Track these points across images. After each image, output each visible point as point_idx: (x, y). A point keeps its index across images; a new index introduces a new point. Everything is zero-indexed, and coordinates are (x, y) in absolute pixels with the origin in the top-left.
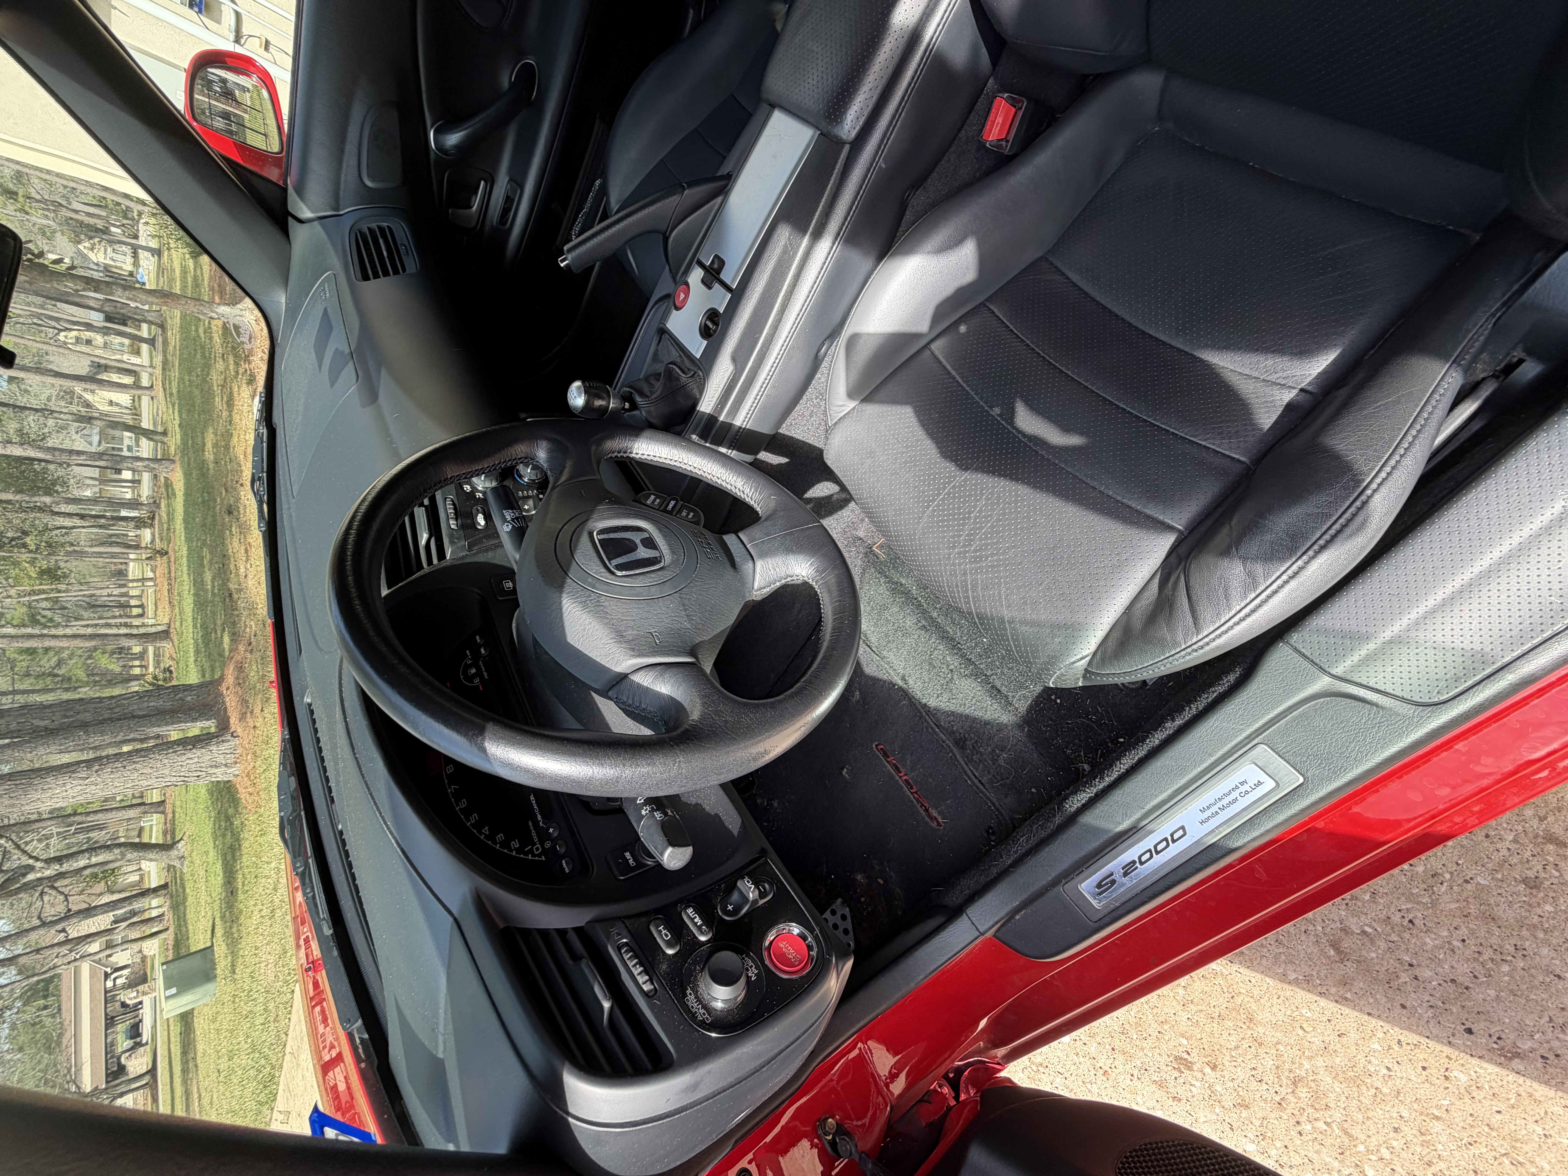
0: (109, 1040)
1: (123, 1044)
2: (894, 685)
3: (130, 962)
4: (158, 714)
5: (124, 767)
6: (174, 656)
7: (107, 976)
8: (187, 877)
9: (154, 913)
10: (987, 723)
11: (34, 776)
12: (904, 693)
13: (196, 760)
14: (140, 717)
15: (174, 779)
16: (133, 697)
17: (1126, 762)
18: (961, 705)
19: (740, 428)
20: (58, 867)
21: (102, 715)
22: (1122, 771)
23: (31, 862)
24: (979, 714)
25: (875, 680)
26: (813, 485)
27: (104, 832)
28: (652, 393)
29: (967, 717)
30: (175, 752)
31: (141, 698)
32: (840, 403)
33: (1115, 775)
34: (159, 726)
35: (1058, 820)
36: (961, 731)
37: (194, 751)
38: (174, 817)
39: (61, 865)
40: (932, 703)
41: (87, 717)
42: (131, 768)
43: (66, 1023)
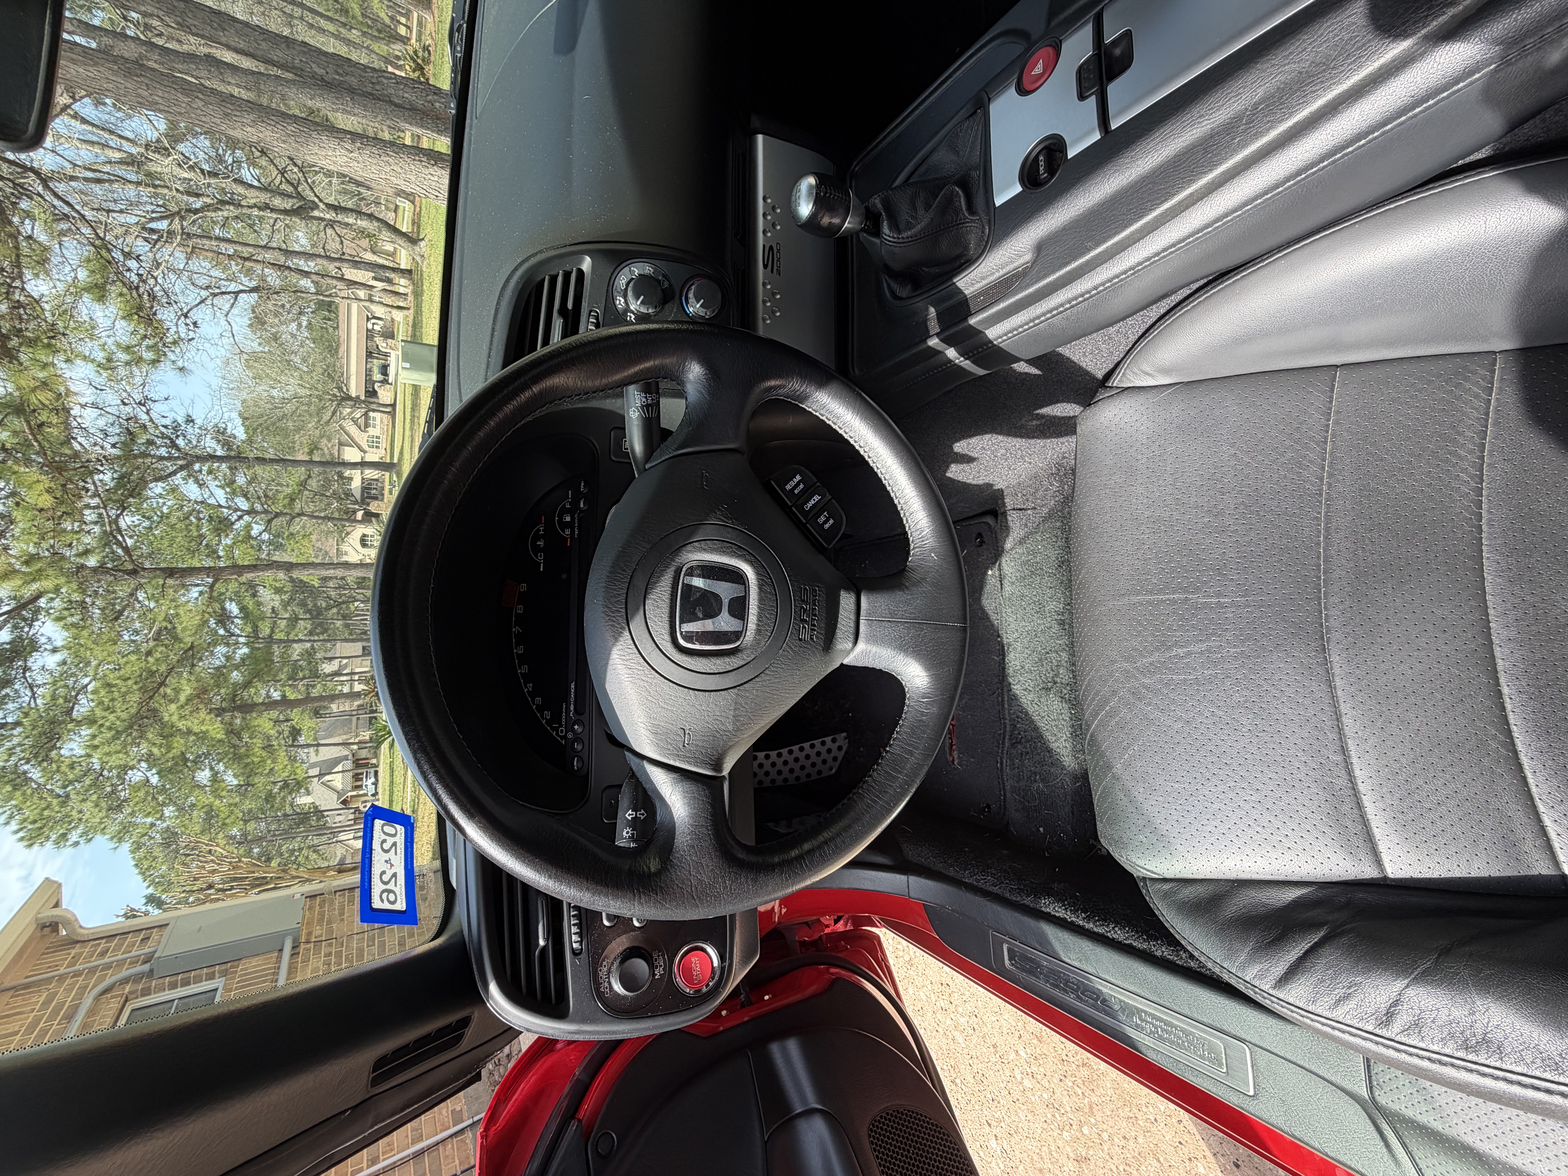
0: (368, 366)
1: (377, 377)
2: (999, 636)
3: (383, 317)
4: (410, 110)
5: (380, 156)
6: (433, 34)
7: (368, 319)
8: (425, 275)
9: (402, 290)
10: (1050, 751)
11: (312, 128)
12: (1002, 652)
13: (436, 179)
14: (396, 105)
15: (418, 189)
16: (391, 78)
17: (1118, 934)
18: (1039, 715)
19: (991, 342)
20: (334, 215)
21: (366, 87)
22: (1109, 934)
23: (316, 200)
24: (1048, 736)
25: (985, 617)
26: (1058, 402)
27: (370, 193)
28: (909, 227)
29: (1036, 729)
30: (421, 161)
31: (397, 83)
32: (1147, 369)
33: (1100, 930)
34: (411, 124)
35: (1028, 901)
36: (1022, 733)
37: (435, 167)
38: (420, 211)
39: (337, 214)
40: (1017, 689)
41: (353, 81)
42: (385, 159)
43: (341, 339)
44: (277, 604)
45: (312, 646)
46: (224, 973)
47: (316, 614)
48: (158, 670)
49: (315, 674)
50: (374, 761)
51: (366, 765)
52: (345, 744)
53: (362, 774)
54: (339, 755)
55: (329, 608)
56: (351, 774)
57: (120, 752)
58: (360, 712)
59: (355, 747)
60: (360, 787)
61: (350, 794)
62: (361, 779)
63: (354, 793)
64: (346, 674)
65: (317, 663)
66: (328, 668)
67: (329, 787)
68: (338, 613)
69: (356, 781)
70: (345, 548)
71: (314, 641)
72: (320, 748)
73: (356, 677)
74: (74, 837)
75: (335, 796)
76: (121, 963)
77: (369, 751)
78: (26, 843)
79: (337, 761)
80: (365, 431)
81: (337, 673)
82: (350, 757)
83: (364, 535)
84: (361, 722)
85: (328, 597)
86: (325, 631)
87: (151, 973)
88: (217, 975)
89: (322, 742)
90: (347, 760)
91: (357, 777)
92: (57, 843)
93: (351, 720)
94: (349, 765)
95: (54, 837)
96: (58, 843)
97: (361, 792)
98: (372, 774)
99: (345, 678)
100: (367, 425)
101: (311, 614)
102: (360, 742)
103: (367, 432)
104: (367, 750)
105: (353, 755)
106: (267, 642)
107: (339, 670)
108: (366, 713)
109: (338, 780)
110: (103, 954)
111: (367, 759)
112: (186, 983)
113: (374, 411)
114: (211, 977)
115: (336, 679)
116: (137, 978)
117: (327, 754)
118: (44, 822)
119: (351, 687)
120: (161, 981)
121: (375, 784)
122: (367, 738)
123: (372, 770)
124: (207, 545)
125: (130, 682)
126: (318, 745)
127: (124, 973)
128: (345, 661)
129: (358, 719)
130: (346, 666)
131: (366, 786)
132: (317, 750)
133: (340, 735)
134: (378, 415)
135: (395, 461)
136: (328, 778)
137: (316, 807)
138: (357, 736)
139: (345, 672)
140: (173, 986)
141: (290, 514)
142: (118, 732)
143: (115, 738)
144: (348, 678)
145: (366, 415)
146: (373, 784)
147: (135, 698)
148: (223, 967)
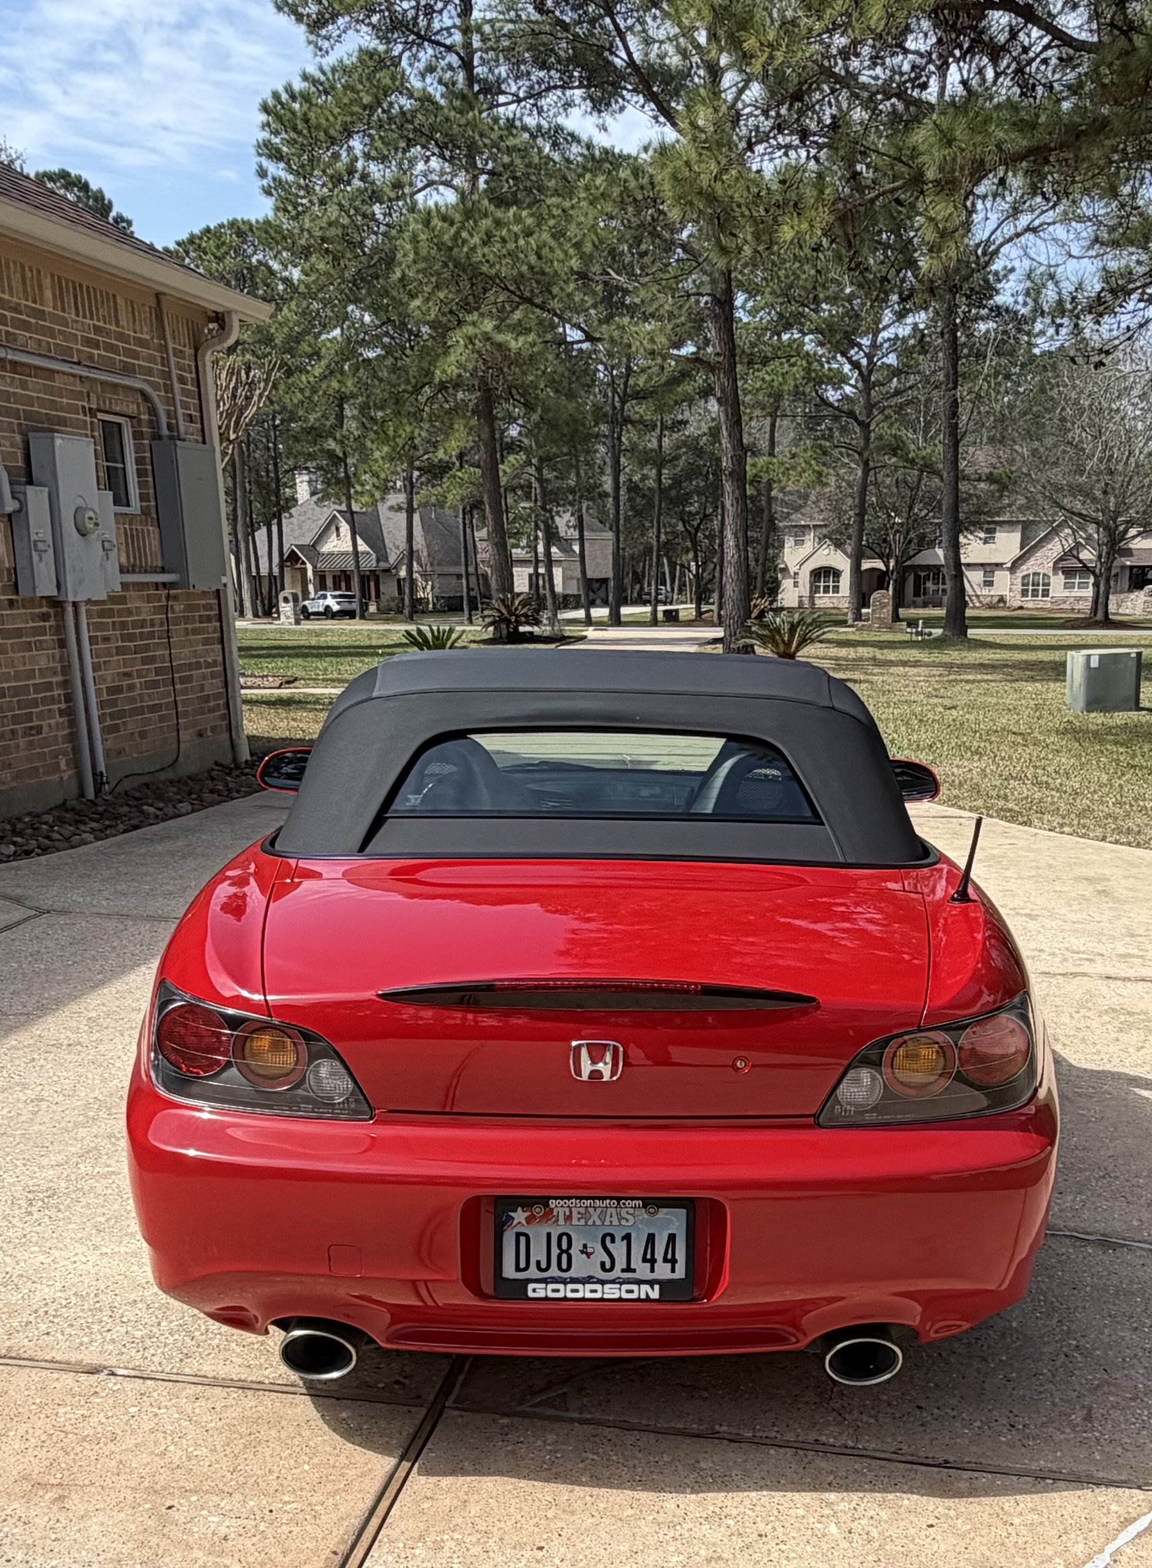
44: (690, 430)
45: (606, 495)
46: (145, 512)
47: (673, 497)
48: (553, 297)
49: (551, 498)
50: (372, 608)
51: (365, 593)
52: (411, 553)
53: (348, 588)
54: (389, 544)
55: (685, 518)
56: (350, 565)
57: (416, 253)
58: (473, 579)
59: (403, 573)
60: (322, 585)
61: (309, 567)
62: (336, 587)
63: (310, 574)
64: (548, 553)
65: (572, 504)
66: (564, 522)
67: (327, 528)
68: (675, 534)
69: (334, 577)
70: (810, 540)
71: (617, 498)
72: (404, 515)
73: (541, 570)
74: (276, 169)
75: (307, 540)
76: (171, 401)
77: (393, 599)
78: (271, 102)
79: (377, 541)
80: (1055, 569)
81: (552, 536)
82: (383, 565)
83: (837, 574)
84: (454, 581)
85: (705, 516)
86: (638, 513)
87: (157, 437)
88: (144, 504)
89: (416, 517)
90: (378, 561)
91: (341, 579)
92: (267, 144)
93: (457, 564)
94: (369, 563)
95: (276, 140)
96: (265, 145)
97: (311, 588)
98: (347, 607)
99: (541, 549)
100: (1069, 573)
101: (671, 487)
102: (413, 582)
103: (1055, 573)
104: (396, 594)
105: (387, 571)
106: (615, 414)
107: (560, 539)
108: (469, 589)
109: (339, 543)
110: (182, 380)
111: (378, 596)
112: (141, 473)
113: (1096, 585)
114: (144, 497)
115: (540, 534)
116: (154, 424)
117: (394, 526)
118: (305, 132)
119: (523, 562)
120: (148, 448)
121: (328, 613)
122: (421, 594)
123: (355, 606)
124: (802, 315)
125: (533, 259)
126: (410, 511)
127: (161, 408)
128: (576, 548)
129: (459, 576)
130: (567, 550)
131: (325, 597)
132: (400, 509)
133: (428, 546)
134: (1089, 592)
135: (971, 633)
136: (345, 528)
137: (287, 509)
138: (425, 576)
139: (554, 549)
140: (139, 461)
141: (866, 447)
142: (451, 249)
143: (440, 246)
144: (541, 557)
145: (1086, 569)
146: (327, 607)
147: (505, 270)
148: (153, 510)
